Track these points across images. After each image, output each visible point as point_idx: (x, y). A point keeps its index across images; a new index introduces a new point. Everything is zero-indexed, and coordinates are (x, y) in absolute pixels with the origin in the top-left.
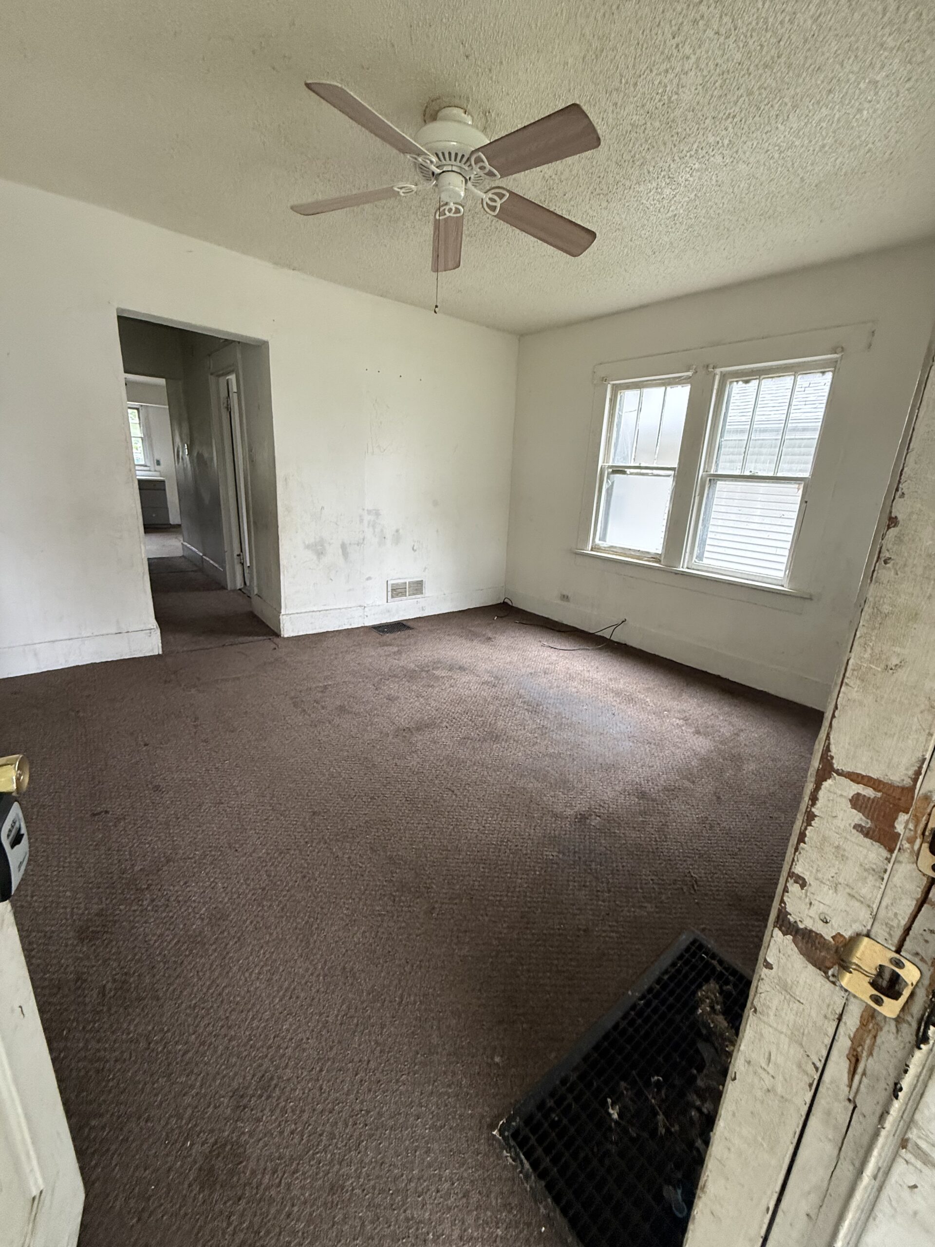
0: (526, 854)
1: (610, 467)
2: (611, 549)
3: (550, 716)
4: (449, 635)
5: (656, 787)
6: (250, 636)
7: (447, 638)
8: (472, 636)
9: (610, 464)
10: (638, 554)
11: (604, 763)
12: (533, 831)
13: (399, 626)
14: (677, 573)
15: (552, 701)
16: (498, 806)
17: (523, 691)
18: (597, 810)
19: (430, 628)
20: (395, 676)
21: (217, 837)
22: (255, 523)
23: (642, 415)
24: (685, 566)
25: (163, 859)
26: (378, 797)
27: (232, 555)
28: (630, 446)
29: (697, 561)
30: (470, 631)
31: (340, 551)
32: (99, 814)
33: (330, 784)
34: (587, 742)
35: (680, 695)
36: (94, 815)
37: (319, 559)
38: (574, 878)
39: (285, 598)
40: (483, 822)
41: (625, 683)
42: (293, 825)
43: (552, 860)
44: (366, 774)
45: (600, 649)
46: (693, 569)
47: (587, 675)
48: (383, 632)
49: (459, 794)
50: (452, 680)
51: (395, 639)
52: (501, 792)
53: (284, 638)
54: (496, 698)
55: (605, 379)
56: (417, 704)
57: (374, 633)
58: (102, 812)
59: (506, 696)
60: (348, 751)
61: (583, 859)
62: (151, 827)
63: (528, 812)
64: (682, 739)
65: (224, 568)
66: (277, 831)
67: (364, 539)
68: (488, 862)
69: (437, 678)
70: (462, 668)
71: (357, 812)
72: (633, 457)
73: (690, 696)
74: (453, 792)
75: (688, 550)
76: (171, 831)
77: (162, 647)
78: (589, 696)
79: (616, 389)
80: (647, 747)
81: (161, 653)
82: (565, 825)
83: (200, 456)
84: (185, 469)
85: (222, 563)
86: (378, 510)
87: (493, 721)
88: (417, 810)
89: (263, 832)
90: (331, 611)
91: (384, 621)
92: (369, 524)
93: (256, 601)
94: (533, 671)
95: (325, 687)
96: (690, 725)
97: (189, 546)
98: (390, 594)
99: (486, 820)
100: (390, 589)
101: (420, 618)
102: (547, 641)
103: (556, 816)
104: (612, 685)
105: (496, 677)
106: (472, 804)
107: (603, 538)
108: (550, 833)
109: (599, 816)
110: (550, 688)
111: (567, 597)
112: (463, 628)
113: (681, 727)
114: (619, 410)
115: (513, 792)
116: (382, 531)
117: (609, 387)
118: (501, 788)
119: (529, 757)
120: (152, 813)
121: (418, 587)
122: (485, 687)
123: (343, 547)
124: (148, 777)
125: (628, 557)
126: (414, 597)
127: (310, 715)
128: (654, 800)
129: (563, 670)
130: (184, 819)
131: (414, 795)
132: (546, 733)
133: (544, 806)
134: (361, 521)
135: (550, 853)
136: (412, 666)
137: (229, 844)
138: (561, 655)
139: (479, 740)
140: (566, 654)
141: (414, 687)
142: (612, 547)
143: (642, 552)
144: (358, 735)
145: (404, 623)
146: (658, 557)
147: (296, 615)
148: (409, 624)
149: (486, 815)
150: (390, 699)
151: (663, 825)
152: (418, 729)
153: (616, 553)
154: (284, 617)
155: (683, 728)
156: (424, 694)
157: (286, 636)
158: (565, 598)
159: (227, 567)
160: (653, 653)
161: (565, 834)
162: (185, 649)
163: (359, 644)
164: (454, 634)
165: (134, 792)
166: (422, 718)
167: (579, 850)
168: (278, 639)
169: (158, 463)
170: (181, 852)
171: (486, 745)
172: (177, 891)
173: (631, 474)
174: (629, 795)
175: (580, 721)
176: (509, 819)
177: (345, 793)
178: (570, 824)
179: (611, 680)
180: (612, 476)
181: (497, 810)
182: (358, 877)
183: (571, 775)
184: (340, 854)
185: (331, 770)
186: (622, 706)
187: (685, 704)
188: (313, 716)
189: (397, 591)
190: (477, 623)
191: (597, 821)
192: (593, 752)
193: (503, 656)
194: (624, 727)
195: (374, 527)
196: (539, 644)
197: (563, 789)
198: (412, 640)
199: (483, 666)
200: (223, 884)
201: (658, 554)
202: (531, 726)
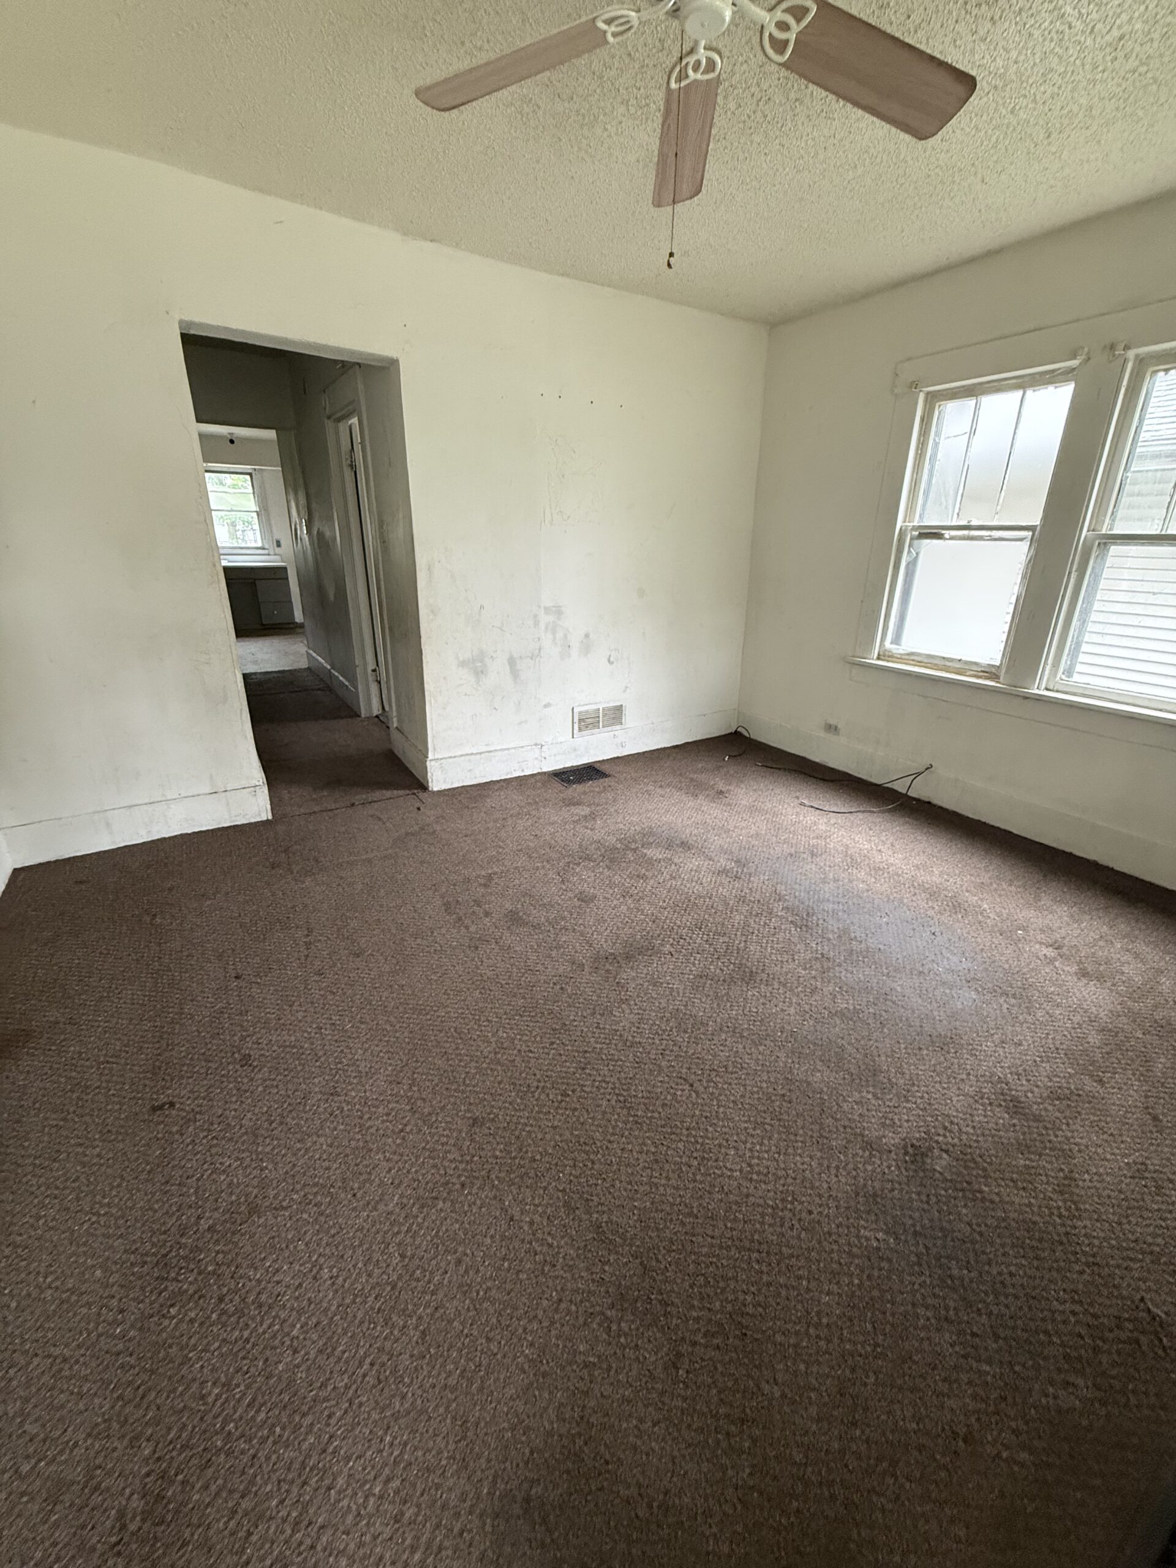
0: (830, 1234)
1: (914, 528)
2: (911, 657)
3: (831, 936)
4: (661, 786)
5: (1036, 1090)
6: (386, 788)
7: (659, 790)
8: (696, 788)
9: (916, 524)
10: (958, 665)
11: (935, 1034)
12: (835, 1179)
13: (590, 772)
14: (1026, 698)
15: (830, 907)
16: (768, 1120)
17: (783, 887)
18: (941, 1139)
19: (634, 775)
20: (588, 858)
21: (327, 1164)
22: (391, 629)
23: (975, 440)
24: (1043, 686)
25: (243, 1208)
26: (573, 1091)
27: (365, 672)
28: (952, 493)
29: (1064, 677)
30: (692, 780)
31: (508, 668)
32: (161, 1107)
33: (498, 1063)
34: (899, 989)
35: (1037, 899)
36: (154, 1109)
37: (478, 682)
38: (924, 1297)
39: (434, 737)
40: (748, 1154)
41: (941, 874)
42: (443, 1144)
43: (878, 1249)
44: (552, 1043)
45: (890, 811)
46: (1057, 691)
47: (878, 858)
48: (569, 782)
49: (701, 1089)
50: (673, 867)
51: (585, 793)
52: (771, 1090)
53: (433, 792)
54: (742, 899)
55: (915, 385)
56: (624, 908)
57: (557, 785)
58: (164, 1104)
59: (757, 897)
60: (524, 997)
61: (934, 1251)
62: (231, 1139)
63: (821, 1136)
64: (1060, 986)
65: (356, 688)
66: (417, 1157)
67: (540, 649)
68: (765, 1247)
69: (650, 862)
70: (685, 845)
71: (542, 1124)
72: (957, 511)
73: (1054, 900)
74: (692, 1085)
75: (1050, 661)
76: (260, 1149)
77: (272, 809)
78: (888, 896)
79: (933, 399)
80: (1002, 1001)
81: (270, 817)
82: (889, 1167)
83: (320, 534)
84: (304, 552)
85: (353, 680)
86: (559, 607)
87: (743, 944)
88: (636, 1122)
89: (396, 1158)
90: (496, 753)
91: (568, 764)
92: (546, 628)
93: (395, 736)
94: (793, 850)
95: (490, 877)
96: (1068, 959)
97: (314, 655)
98: (576, 726)
99: (751, 1150)
100: (576, 720)
101: (618, 758)
102: (809, 797)
103: (868, 1145)
104: (923, 877)
105: (738, 861)
106: (725, 1113)
107: (897, 640)
108: (865, 1185)
109: (947, 1151)
110: (824, 881)
111: (836, 728)
112: (681, 775)
113: (1052, 961)
114: (936, 435)
115: (790, 1090)
116: (565, 636)
117: (921, 397)
118: (768, 1081)
119: (807, 1016)
120: (235, 1110)
121: (616, 715)
122: (725, 880)
123: (512, 662)
124: (236, 1038)
125: (941, 670)
126: (610, 728)
127: (467, 928)
128: (1037, 1119)
129: (840, 849)
130: (281, 1123)
131: (628, 1090)
132: (829, 969)
133: (847, 1123)
134: (536, 624)
135: (874, 1235)
136: (612, 840)
137: (344, 1180)
138: (832, 822)
139: (724, 981)
140: (840, 819)
141: (617, 879)
142: (912, 654)
143: (966, 663)
144: (539, 967)
145: (597, 766)
146: (993, 670)
147: (450, 760)
148: (603, 768)
149: (750, 1140)
150: (585, 899)
151: (1066, 1178)
152: (628, 957)
153: (919, 663)
154: (433, 763)
155: (1057, 964)
156: (634, 891)
157: (435, 789)
158: (832, 729)
159: (360, 687)
160: (976, 818)
161: (893, 1190)
162: (302, 810)
163: (536, 803)
164: (668, 785)
165: (214, 1065)
166: (633, 936)
167: (922, 1227)
168: (426, 794)
169: (279, 544)
170: (272, 1193)
171: (735, 991)
172: (259, 1281)
173: (952, 538)
174: (991, 1104)
175: (882, 947)
176: (790, 1150)
177: (522, 1082)
178: (898, 1167)
179: (917, 867)
180: (916, 542)
181: (768, 1127)
182: (546, 1269)
183: (883, 1058)
184: (516, 1212)
185: (500, 1033)
186: (945, 918)
187: (1050, 916)
188: (473, 929)
189: (586, 722)
190: (700, 766)
191: (944, 1163)
192: (913, 1012)
193: (743, 824)
194: (955, 959)
195: (554, 632)
196: (796, 802)
197: (874, 1086)
198: (610, 796)
199: (717, 842)
200: (331, 1268)
201: (993, 666)
202: (804, 955)
